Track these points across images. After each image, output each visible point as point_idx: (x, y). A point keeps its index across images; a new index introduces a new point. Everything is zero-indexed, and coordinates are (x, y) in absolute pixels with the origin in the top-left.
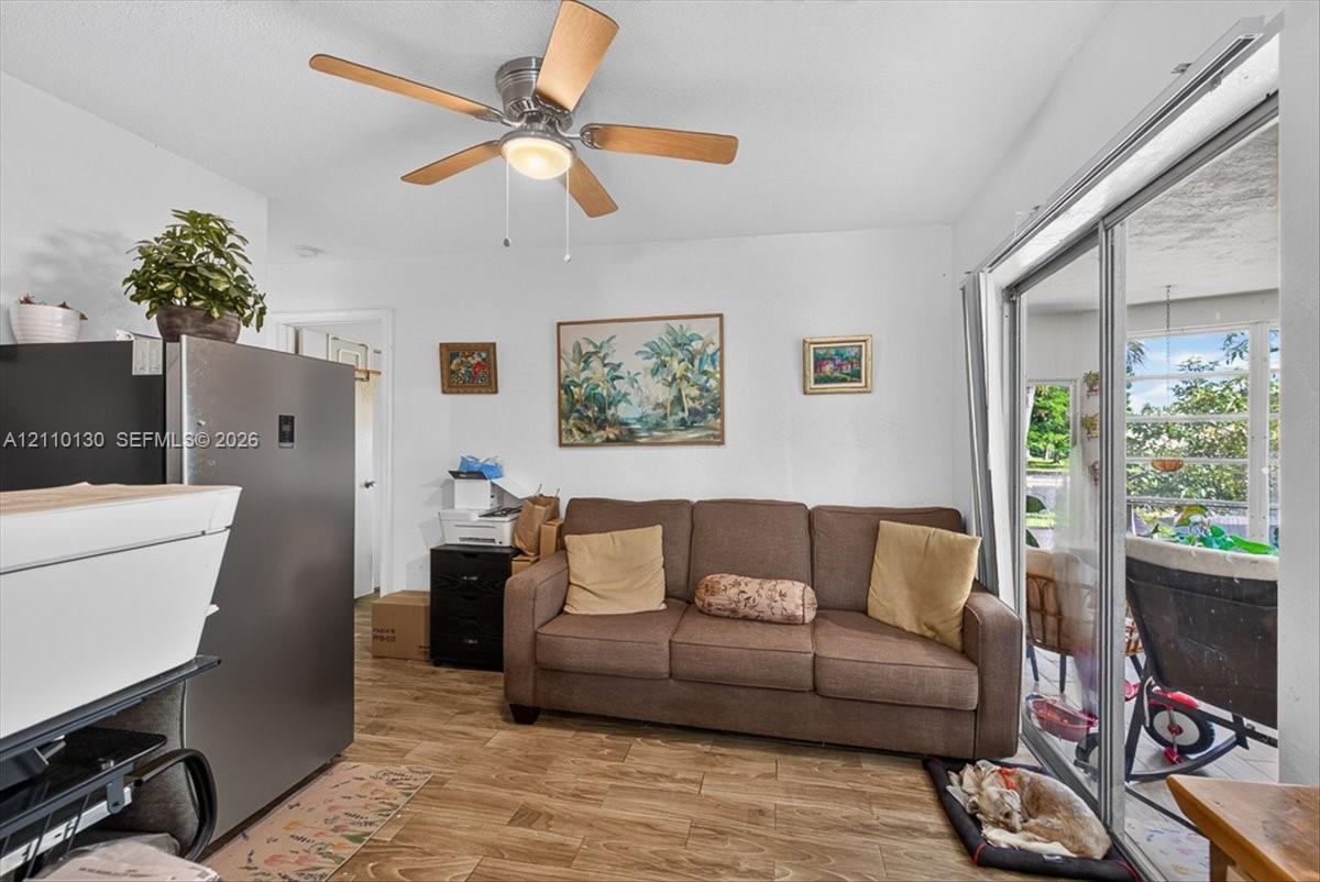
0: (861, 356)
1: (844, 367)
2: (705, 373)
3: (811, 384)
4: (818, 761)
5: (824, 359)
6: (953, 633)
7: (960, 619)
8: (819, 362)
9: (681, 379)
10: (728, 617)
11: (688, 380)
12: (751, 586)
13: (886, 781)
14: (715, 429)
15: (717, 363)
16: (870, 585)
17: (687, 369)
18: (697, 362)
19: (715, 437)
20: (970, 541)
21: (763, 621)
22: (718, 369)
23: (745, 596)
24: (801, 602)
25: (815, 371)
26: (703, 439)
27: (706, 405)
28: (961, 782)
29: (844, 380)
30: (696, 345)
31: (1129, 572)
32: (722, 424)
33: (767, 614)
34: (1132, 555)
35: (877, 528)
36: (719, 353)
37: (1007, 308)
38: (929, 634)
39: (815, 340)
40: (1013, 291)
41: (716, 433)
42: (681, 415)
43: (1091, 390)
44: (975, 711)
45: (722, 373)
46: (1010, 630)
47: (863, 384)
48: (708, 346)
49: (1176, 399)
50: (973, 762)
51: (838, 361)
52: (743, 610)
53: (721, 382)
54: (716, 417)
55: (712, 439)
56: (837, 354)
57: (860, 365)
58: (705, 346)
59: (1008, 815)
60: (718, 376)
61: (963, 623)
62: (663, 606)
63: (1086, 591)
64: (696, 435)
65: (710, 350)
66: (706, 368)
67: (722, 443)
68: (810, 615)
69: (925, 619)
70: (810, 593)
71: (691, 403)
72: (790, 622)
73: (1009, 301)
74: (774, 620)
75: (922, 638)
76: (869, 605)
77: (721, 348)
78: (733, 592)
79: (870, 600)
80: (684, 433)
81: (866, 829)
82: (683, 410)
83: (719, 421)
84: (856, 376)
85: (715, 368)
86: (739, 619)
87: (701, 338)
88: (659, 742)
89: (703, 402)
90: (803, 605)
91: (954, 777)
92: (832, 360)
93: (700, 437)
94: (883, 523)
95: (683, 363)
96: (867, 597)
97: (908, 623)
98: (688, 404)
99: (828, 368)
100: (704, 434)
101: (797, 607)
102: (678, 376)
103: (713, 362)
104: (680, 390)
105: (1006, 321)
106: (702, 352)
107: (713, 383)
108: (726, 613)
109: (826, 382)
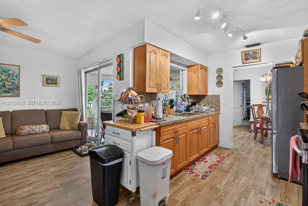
0: (57, 79)
1: (53, 81)
2: (13, 79)
3: (45, 84)
4: (52, 156)
5: (48, 79)
6: (77, 128)
7: (78, 125)
8: (47, 80)
9: (5, 80)
10: (27, 135)
11: (8, 81)
12: (34, 127)
13: (66, 154)
14: (17, 93)
15: (18, 77)
16: (60, 123)
17: (7, 78)
18: (11, 76)
19: (16, 95)
20: (79, 113)
21: (37, 134)
22: (18, 79)
23: (32, 129)
24: (46, 128)
25: (46, 81)
26: (12, 96)
27: (14, 87)
28: (78, 149)
29: (53, 84)
30: (10, 72)
31: (101, 115)
32: (19, 92)
33: (38, 132)
34: (102, 112)
35: (61, 113)
36: (18, 75)
37: (85, 75)
38: (72, 129)
39: (46, 75)
40: (86, 73)
41: (17, 94)
42: (5, 89)
43: (96, 88)
44: (80, 138)
45: (19, 80)
46: (86, 125)
47: (57, 85)
48: (15, 73)
49: (108, 90)
50: (80, 146)
51: (52, 80)
52: (31, 132)
53: (19, 82)
54: (17, 90)
55: (15, 96)
56: (51, 79)
57: (57, 81)
58: (14, 73)
59: (86, 150)
60: (18, 80)
61: (78, 126)
62: (5, 136)
63: (95, 119)
64: (11, 95)
65: (16, 74)
66: (14, 78)
67: (19, 96)
68: (48, 130)
69: (71, 127)
70: (48, 126)
71: (8, 86)
72: (44, 132)
73: (85, 74)
74: (40, 132)
75: (71, 130)
76: (60, 127)
77: (19, 74)
78: (29, 129)
79: (60, 126)
80: (6, 94)
81: (64, 160)
82: (6, 88)
83: (18, 91)
84: (56, 83)
85: (17, 78)
86: (30, 134)
87: (12, 71)
88: (8, 166)
89: (13, 86)
90: (47, 128)
91: (77, 149)
92: (51, 80)
93: (12, 95)
94: (63, 111)
95: (5, 76)
96: (60, 125)
97: (68, 128)
98: (7, 87)
99: (49, 81)
100: (13, 94)
101: (46, 129)
102: (4, 79)
103: (16, 77)
104: (4, 83)
105: (85, 77)
106: (13, 74)
107: (16, 82)
108: (27, 134)
109: (48, 84)
